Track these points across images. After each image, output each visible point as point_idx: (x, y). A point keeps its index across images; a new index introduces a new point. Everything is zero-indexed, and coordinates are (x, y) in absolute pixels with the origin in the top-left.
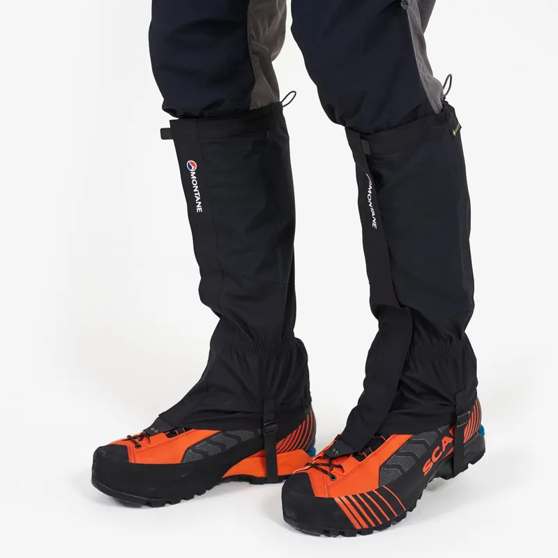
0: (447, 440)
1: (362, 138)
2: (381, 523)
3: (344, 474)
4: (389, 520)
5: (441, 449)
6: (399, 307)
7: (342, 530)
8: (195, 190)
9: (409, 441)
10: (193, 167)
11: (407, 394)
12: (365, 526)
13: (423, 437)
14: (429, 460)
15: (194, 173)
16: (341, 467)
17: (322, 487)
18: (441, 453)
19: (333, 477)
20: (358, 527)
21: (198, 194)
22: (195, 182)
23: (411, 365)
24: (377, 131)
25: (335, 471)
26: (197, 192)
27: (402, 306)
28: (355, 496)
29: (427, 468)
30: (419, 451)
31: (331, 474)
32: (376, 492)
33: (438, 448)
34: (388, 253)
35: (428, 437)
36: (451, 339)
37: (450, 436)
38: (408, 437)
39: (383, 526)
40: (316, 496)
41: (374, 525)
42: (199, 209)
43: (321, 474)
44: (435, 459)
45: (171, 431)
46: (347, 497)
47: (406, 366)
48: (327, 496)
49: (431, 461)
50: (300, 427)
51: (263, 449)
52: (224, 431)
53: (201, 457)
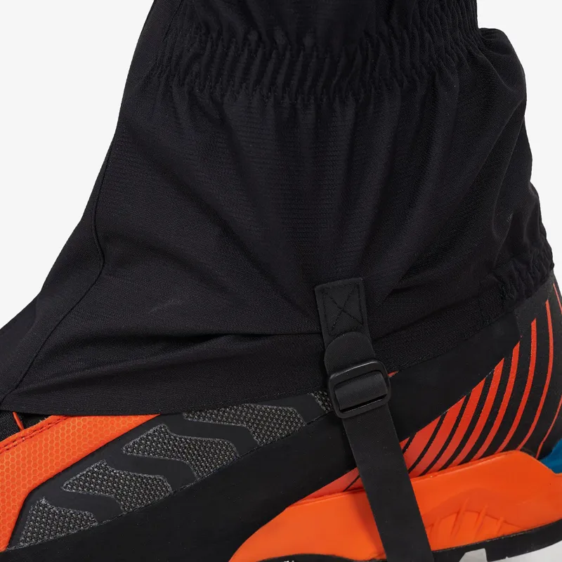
50: (498, 370)
51: (351, 465)
52: (167, 414)
53: (89, 520)
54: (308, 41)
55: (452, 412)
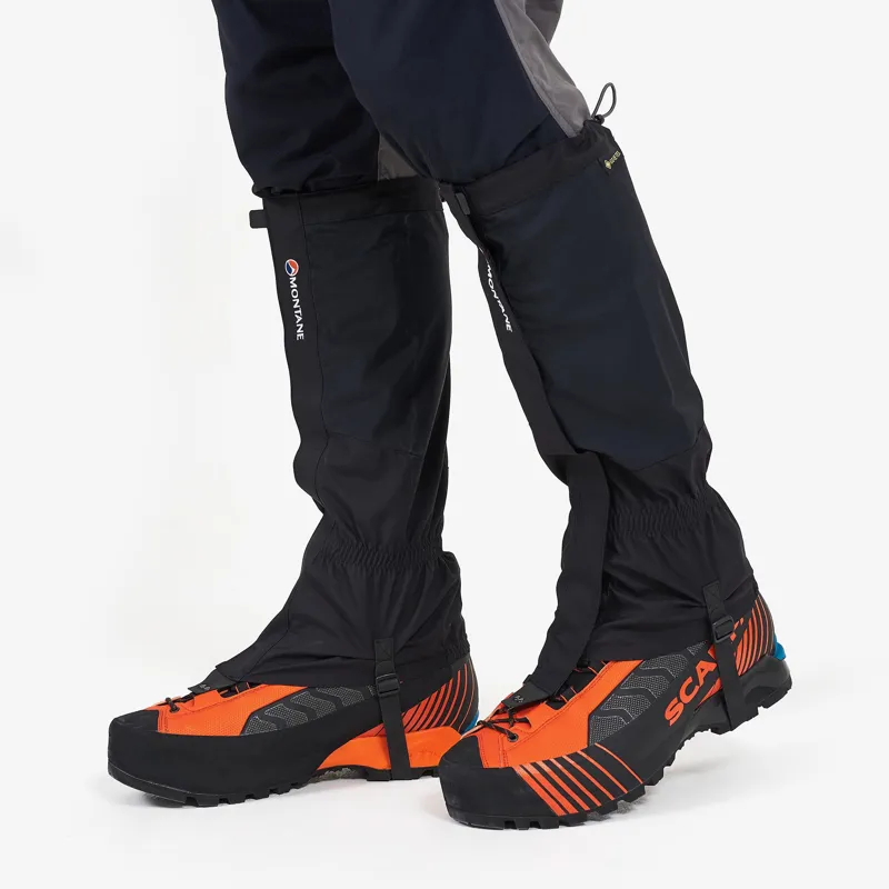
0: (705, 667)
1: (457, 191)
2: (599, 804)
3: (532, 730)
4: (612, 799)
5: (696, 681)
6: (574, 453)
7: (533, 819)
8: (295, 306)
9: (636, 670)
10: (294, 268)
11: (621, 595)
12: (572, 810)
13: (660, 663)
14: (676, 700)
15: (294, 279)
16: (526, 721)
17: (495, 753)
18: (697, 688)
19: (513, 737)
20: (560, 812)
21: (300, 311)
22: (295, 294)
23: (618, 547)
24: (478, 177)
25: (518, 729)
26: (298, 309)
27: (580, 451)
28: (548, 763)
29: (674, 711)
30: (656, 687)
31: (509, 733)
32: (584, 755)
33: (690, 680)
34: (536, 368)
35: (670, 663)
36: (675, 499)
37: (709, 659)
38: (633, 664)
39: (604, 810)
40: (485, 766)
41: (587, 808)
42: (300, 335)
43: (496, 734)
44: (687, 699)
45: (229, 688)
46: (535, 765)
47: (610, 548)
48: (502, 766)
49: (680, 701)
50: (443, 688)
51: (381, 722)
52: (311, 688)
53: (274, 728)
54: (380, 548)
55: (424, 703)
